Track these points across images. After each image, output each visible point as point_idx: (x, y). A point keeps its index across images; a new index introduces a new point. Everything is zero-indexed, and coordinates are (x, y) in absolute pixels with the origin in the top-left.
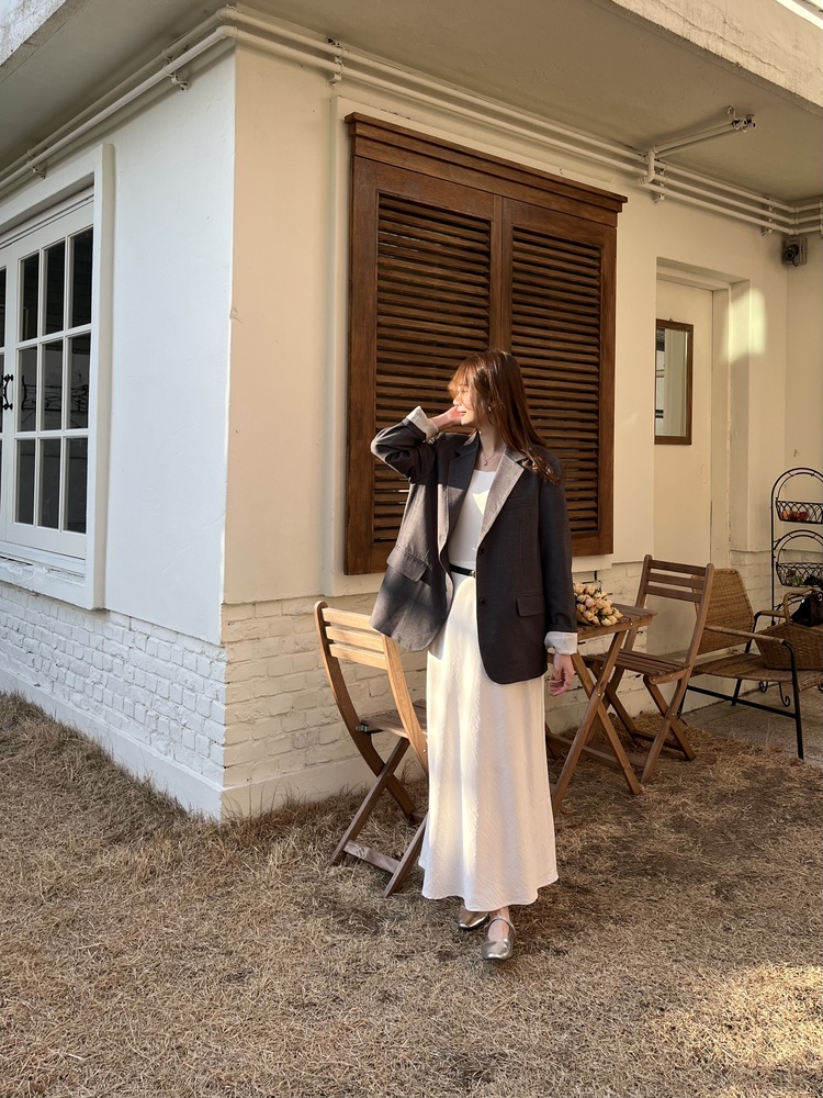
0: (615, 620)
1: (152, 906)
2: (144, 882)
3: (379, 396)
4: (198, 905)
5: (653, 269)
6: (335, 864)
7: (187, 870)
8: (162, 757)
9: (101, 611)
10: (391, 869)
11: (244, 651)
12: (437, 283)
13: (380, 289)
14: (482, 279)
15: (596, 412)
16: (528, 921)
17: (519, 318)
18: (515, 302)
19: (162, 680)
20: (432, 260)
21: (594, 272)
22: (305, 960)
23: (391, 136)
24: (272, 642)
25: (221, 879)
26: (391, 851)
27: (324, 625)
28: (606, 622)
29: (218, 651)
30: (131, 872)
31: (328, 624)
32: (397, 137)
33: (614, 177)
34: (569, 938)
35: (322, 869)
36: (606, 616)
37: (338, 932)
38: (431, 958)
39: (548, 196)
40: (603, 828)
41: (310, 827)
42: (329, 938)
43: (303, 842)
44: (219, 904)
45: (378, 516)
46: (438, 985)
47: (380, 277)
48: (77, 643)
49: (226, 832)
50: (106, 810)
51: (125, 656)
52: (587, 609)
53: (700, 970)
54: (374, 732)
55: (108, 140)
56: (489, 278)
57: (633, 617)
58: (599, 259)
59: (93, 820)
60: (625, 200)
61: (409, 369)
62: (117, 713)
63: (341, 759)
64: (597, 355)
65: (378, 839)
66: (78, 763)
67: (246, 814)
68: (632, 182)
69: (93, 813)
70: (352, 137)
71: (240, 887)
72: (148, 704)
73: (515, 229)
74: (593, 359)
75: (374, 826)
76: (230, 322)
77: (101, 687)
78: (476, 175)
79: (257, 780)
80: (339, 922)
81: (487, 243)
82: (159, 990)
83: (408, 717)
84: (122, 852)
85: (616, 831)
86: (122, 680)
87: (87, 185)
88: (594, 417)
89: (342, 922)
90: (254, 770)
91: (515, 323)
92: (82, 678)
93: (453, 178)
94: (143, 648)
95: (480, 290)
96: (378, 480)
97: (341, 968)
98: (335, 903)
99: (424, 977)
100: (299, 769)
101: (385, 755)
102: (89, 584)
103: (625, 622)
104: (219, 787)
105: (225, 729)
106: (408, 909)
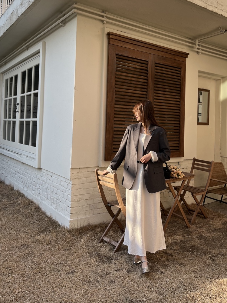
0: (182, 177)
1: (50, 251)
2: (48, 244)
3: (115, 111)
4: (62, 252)
5: (197, 74)
6: (100, 243)
7: (60, 242)
8: (54, 210)
9: (40, 169)
10: (115, 245)
11: (77, 181)
12: (132, 79)
13: (116, 81)
14: (146, 78)
15: (179, 116)
16: (154, 263)
17: (156, 89)
18: (155, 84)
19: (55, 188)
20: (131, 73)
21: (179, 75)
22: (90, 269)
23: (120, 38)
24: (85, 179)
25: (69, 245)
26: (116, 240)
27: (98, 175)
28: (180, 177)
29: (69, 181)
30: (45, 241)
31: (99, 175)
32: (121, 38)
33: (185, 47)
34: (165, 269)
35: (96, 243)
36: (180, 175)
37: (100, 262)
38: (125, 271)
39: (165, 54)
40: (178, 237)
41: (94, 232)
42: (97, 264)
43: (91, 236)
44: (67, 252)
45: (114, 145)
46: (126, 279)
47: (116, 78)
48: (33, 177)
49: (71, 232)
50: (39, 224)
51: (46, 181)
52: (174, 173)
53: (203, 281)
54: (112, 206)
55: (44, 40)
56: (147, 77)
57: (188, 176)
58: (181, 71)
59: (36, 226)
60: (189, 54)
61: (124, 103)
62: (43, 197)
63: (103, 213)
64: (180, 99)
65: (112, 236)
66: (33, 210)
67: (76, 227)
68: (191, 49)
69: (36, 224)
70: (109, 38)
71: (74, 247)
72: (51, 195)
73: (156, 63)
74: (179, 100)
75: (112, 232)
76: (74, 90)
77: (39, 189)
78: (144, 48)
79: (80, 218)
80: (100, 259)
81: (147, 67)
82: (50, 275)
83: (120, 202)
84: (43, 235)
85: (181, 238)
86: (44, 188)
87: (38, 52)
88: (178, 117)
89: (101, 259)
90: (79, 215)
91: (155, 90)
92: (35, 187)
93: (138, 49)
94: (50, 179)
95: (145, 81)
96: (115, 134)
97: (99, 272)
98: (99, 254)
99: (122, 277)
100: (91, 215)
101: (115, 213)
102: (36, 161)
103: (186, 177)
104: (69, 219)
105: (71, 203)
106: (119, 257)
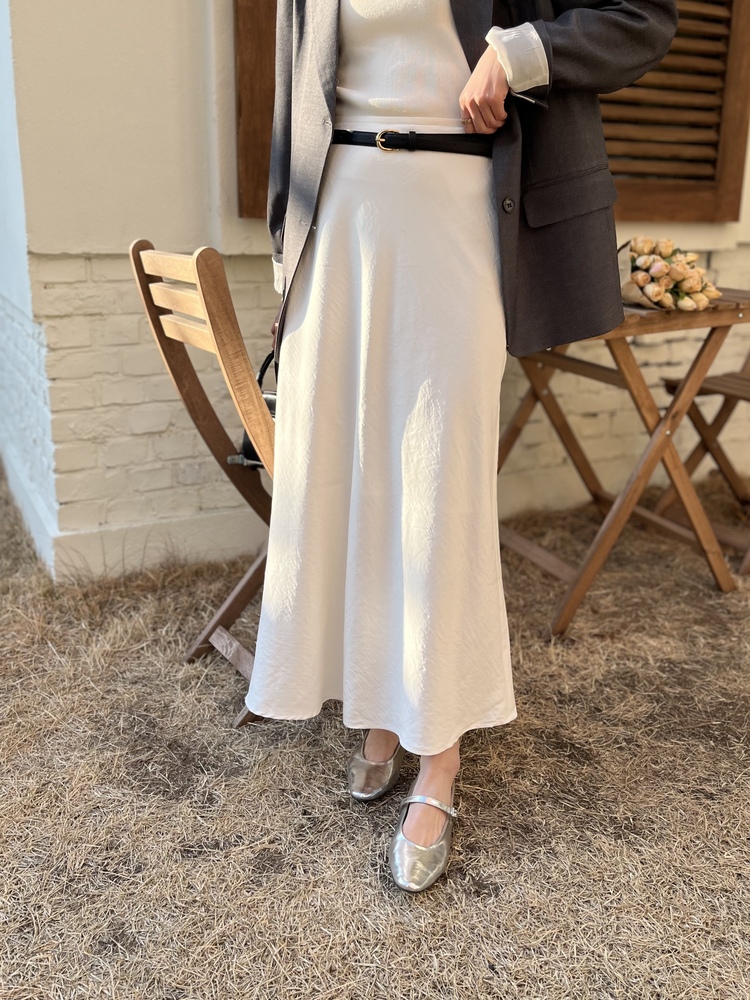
6: (191, 661)
28: (687, 303)
36: (687, 293)
40: (653, 642)
43: (157, 621)
52: (653, 280)
67: (97, 571)
79: (115, 526)
90: (109, 510)
100: (186, 514)
103: (726, 308)
104: (54, 531)
105: (54, 447)
